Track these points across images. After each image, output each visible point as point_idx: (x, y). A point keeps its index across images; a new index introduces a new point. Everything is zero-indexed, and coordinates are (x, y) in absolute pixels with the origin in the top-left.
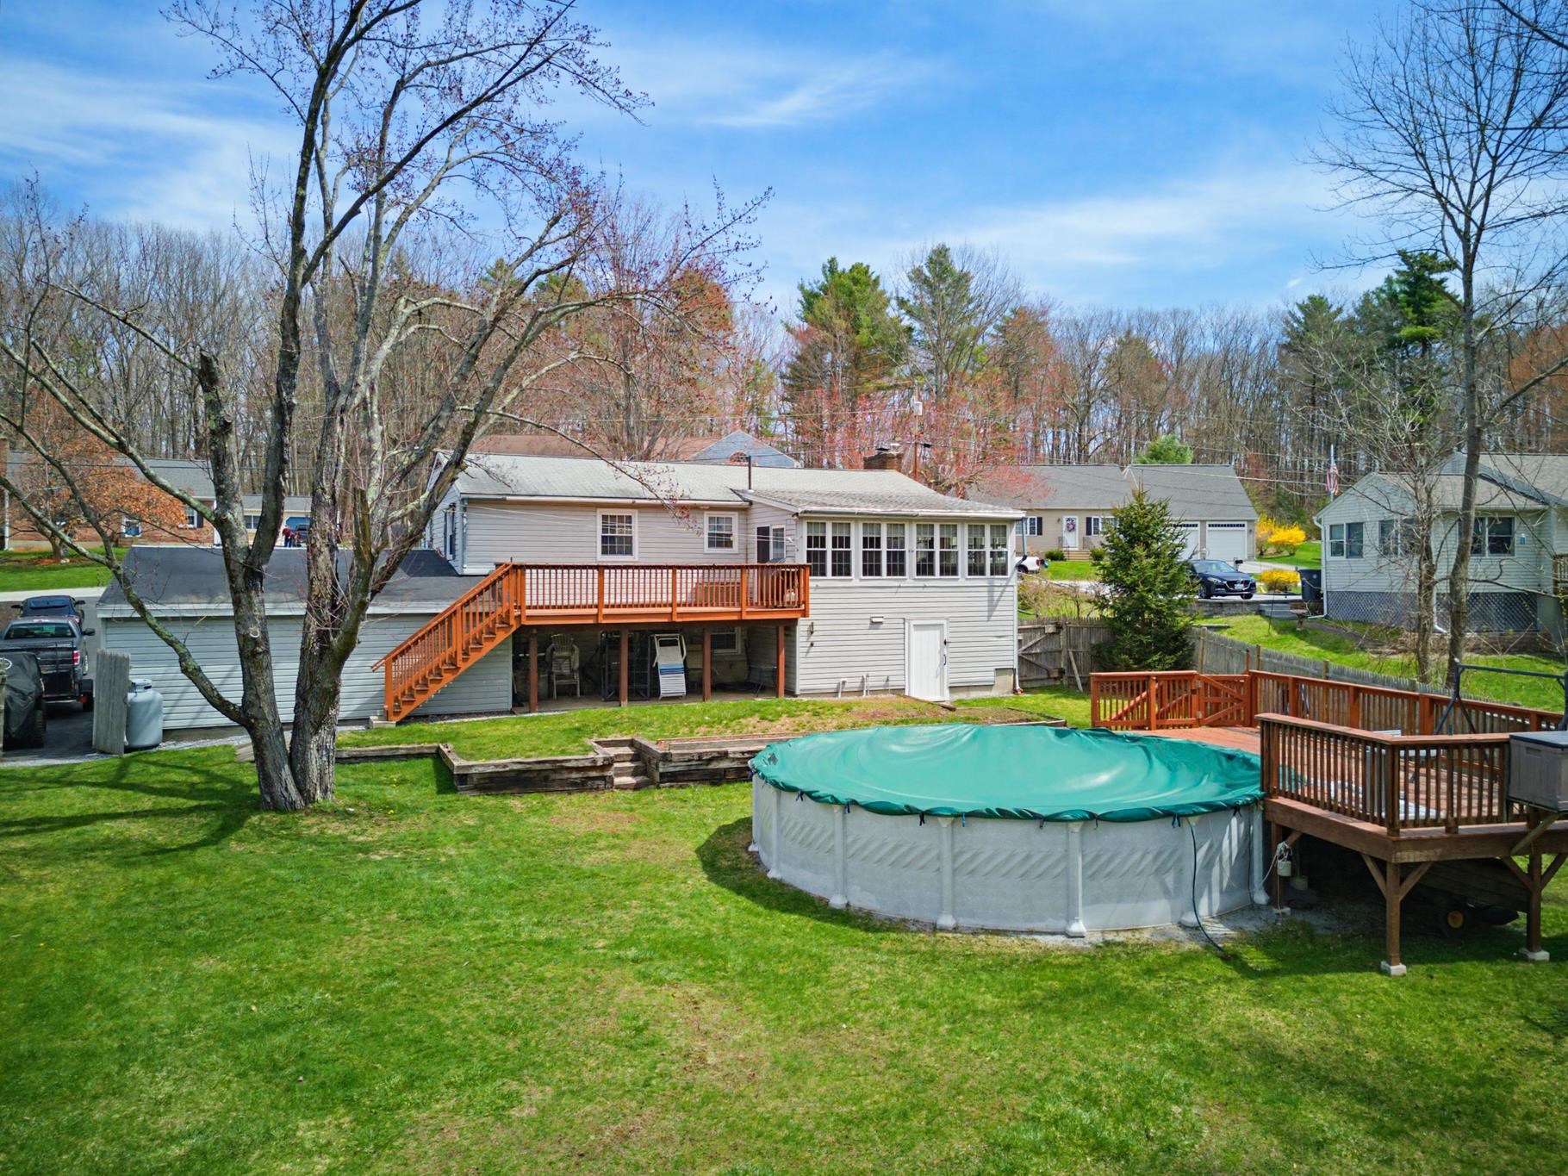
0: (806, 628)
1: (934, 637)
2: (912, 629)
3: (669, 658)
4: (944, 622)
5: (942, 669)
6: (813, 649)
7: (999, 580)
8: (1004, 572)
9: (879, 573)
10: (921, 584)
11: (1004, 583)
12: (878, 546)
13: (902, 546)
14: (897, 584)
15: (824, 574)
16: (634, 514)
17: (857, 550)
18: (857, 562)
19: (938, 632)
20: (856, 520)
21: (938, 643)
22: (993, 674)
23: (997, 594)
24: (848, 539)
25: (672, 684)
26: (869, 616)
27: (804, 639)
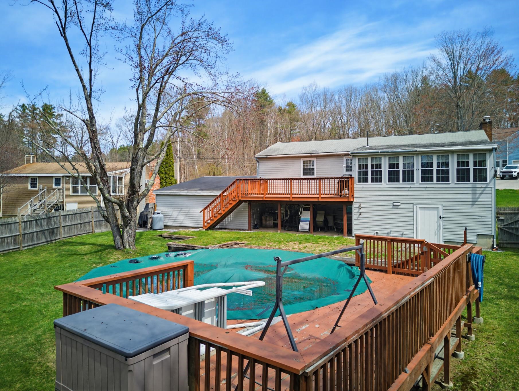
0: (357, 206)
1: (433, 215)
2: (418, 209)
3: (306, 215)
4: (440, 206)
5: (439, 232)
6: (361, 216)
7: (480, 184)
8: (485, 180)
9: (398, 181)
10: (425, 186)
11: (484, 186)
12: (398, 167)
13: (413, 167)
14: (409, 186)
15: (367, 181)
16: (315, 159)
17: (385, 170)
18: (385, 175)
19: (436, 212)
20: (385, 155)
21: (436, 218)
22: (476, 237)
23: (478, 192)
24: (380, 165)
25: (304, 226)
26: (392, 202)
27: (357, 211)
